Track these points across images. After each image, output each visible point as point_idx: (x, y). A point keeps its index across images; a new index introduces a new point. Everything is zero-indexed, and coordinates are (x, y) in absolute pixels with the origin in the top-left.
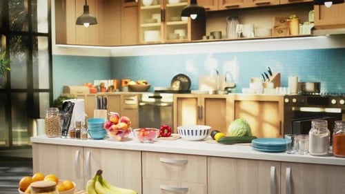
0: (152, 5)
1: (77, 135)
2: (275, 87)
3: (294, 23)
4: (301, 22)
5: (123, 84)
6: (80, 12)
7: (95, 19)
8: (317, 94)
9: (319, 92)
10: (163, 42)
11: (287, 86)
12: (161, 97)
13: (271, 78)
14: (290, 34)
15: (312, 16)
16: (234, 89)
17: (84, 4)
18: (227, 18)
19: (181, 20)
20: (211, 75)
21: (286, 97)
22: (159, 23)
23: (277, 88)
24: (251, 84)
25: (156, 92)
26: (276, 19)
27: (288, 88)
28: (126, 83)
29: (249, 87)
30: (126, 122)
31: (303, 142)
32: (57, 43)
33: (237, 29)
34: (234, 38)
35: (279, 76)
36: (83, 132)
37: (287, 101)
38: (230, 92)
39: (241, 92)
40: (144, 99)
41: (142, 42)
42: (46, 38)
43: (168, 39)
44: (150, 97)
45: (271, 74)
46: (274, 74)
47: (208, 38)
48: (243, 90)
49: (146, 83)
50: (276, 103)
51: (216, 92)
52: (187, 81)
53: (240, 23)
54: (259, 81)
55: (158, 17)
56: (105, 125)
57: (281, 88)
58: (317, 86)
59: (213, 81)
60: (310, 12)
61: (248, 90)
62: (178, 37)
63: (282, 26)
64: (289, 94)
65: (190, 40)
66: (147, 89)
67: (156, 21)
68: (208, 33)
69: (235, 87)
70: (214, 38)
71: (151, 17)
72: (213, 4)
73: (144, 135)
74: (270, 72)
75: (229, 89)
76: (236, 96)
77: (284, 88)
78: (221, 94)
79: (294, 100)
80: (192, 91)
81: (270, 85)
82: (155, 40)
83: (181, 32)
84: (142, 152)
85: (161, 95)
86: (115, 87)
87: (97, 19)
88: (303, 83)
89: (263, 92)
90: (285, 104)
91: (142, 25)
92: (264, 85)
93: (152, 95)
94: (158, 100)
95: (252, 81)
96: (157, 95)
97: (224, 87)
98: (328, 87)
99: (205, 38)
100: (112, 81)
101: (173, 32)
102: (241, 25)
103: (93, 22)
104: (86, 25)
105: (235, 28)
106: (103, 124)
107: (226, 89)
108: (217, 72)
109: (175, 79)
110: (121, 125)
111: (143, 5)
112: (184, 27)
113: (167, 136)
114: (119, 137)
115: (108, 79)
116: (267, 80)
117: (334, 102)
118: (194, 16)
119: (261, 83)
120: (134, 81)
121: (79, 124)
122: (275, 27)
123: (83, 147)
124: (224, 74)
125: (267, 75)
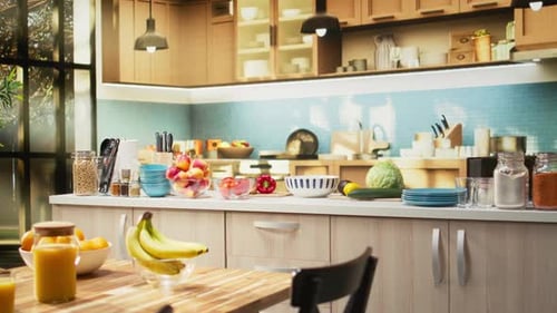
0: (255, 19)
1: (123, 190)
2: (453, 146)
3: (483, 43)
4: (494, 41)
5: (210, 147)
6: (141, 30)
7: (165, 41)
9: (525, 151)
10: (274, 78)
11: (472, 144)
12: (269, 167)
13: (447, 132)
14: (476, 59)
15: (512, 30)
16: (388, 152)
17: (148, 17)
18: (375, 38)
19: (302, 42)
20: (351, 130)
22: (268, 48)
23: (457, 148)
24: (414, 143)
25: (263, 157)
26: (454, 37)
27: (475, 148)
28: (215, 145)
29: (411, 147)
30: (201, 167)
31: (486, 189)
32: (104, 81)
33: (392, 53)
34: (386, 70)
35: (459, 127)
36: (133, 186)
38: (381, 156)
39: (398, 155)
40: (241, 170)
41: (240, 79)
42: (87, 72)
43: (281, 72)
44: (252, 167)
45: (447, 126)
46: (452, 126)
47: (345, 70)
48: (402, 151)
49: (247, 145)
50: (456, 171)
51: (357, 157)
52: (311, 140)
53: (396, 45)
54: (426, 137)
55: (265, 38)
56: (168, 172)
57: (462, 148)
58: (521, 143)
59: (353, 140)
60: (509, 24)
61: (409, 151)
62: (297, 69)
63: (464, 48)
65: (316, 74)
66: (248, 154)
67: (262, 45)
68: (345, 63)
69: (389, 148)
70: (355, 69)
71: (254, 39)
72: (353, 16)
73: (229, 187)
74: (445, 122)
75: (379, 153)
77: (468, 148)
78: (367, 159)
80: (320, 156)
81: (445, 143)
82: (261, 76)
83: (302, 62)
84: (225, 212)
85: (270, 162)
86: (197, 152)
87: (168, 41)
88: (498, 138)
89: (434, 155)
91: (240, 51)
92: (435, 144)
93: (256, 162)
94: (264, 170)
95: (416, 138)
96: (264, 162)
97: (371, 149)
99: (340, 71)
100: (192, 142)
101: (290, 62)
102: (398, 49)
103: (162, 45)
104: (151, 49)
105: (388, 53)
106: (165, 172)
107: (375, 151)
108: (361, 126)
109: (293, 137)
110: (194, 171)
111: (242, 20)
112: (306, 53)
113: (267, 192)
114: (190, 192)
115: (185, 139)
116: (440, 136)
118: (321, 32)
119: (432, 142)
120: (228, 141)
121: (127, 174)
122: (453, 49)
123: (133, 208)
124: (371, 128)
125: (440, 128)
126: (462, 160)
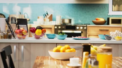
2: (50, 21)
8: (70, 24)
9: (71, 23)
13: (48, 17)
20: (17, 15)
21: (55, 26)
23: (51, 21)
24: (38, 19)
27: (56, 22)
29: (36, 21)
35: (52, 15)
37: (56, 27)
39: (33, 23)
45: (48, 15)
48: (34, 22)
50: (51, 28)
57: (53, 21)
58: (70, 21)
61: (36, 22)
64: (57, 24)
74: (47, 13)
76: (31, 25)
77: (54, 21)
79: (60, 27)
81: (47, 20)
88: (63, 19)
89: (44, 23)
90: (55, 29)
92: (44, 20)
95: (38, 18)
98: (75, 21)
108: (20, 13)
116: (46, 17)
117: (78, 28)
119: (43, 19)
124: (23, 14)
125: (46, 15)
126: (53, 25)
